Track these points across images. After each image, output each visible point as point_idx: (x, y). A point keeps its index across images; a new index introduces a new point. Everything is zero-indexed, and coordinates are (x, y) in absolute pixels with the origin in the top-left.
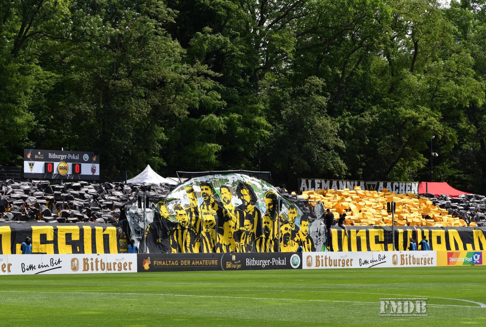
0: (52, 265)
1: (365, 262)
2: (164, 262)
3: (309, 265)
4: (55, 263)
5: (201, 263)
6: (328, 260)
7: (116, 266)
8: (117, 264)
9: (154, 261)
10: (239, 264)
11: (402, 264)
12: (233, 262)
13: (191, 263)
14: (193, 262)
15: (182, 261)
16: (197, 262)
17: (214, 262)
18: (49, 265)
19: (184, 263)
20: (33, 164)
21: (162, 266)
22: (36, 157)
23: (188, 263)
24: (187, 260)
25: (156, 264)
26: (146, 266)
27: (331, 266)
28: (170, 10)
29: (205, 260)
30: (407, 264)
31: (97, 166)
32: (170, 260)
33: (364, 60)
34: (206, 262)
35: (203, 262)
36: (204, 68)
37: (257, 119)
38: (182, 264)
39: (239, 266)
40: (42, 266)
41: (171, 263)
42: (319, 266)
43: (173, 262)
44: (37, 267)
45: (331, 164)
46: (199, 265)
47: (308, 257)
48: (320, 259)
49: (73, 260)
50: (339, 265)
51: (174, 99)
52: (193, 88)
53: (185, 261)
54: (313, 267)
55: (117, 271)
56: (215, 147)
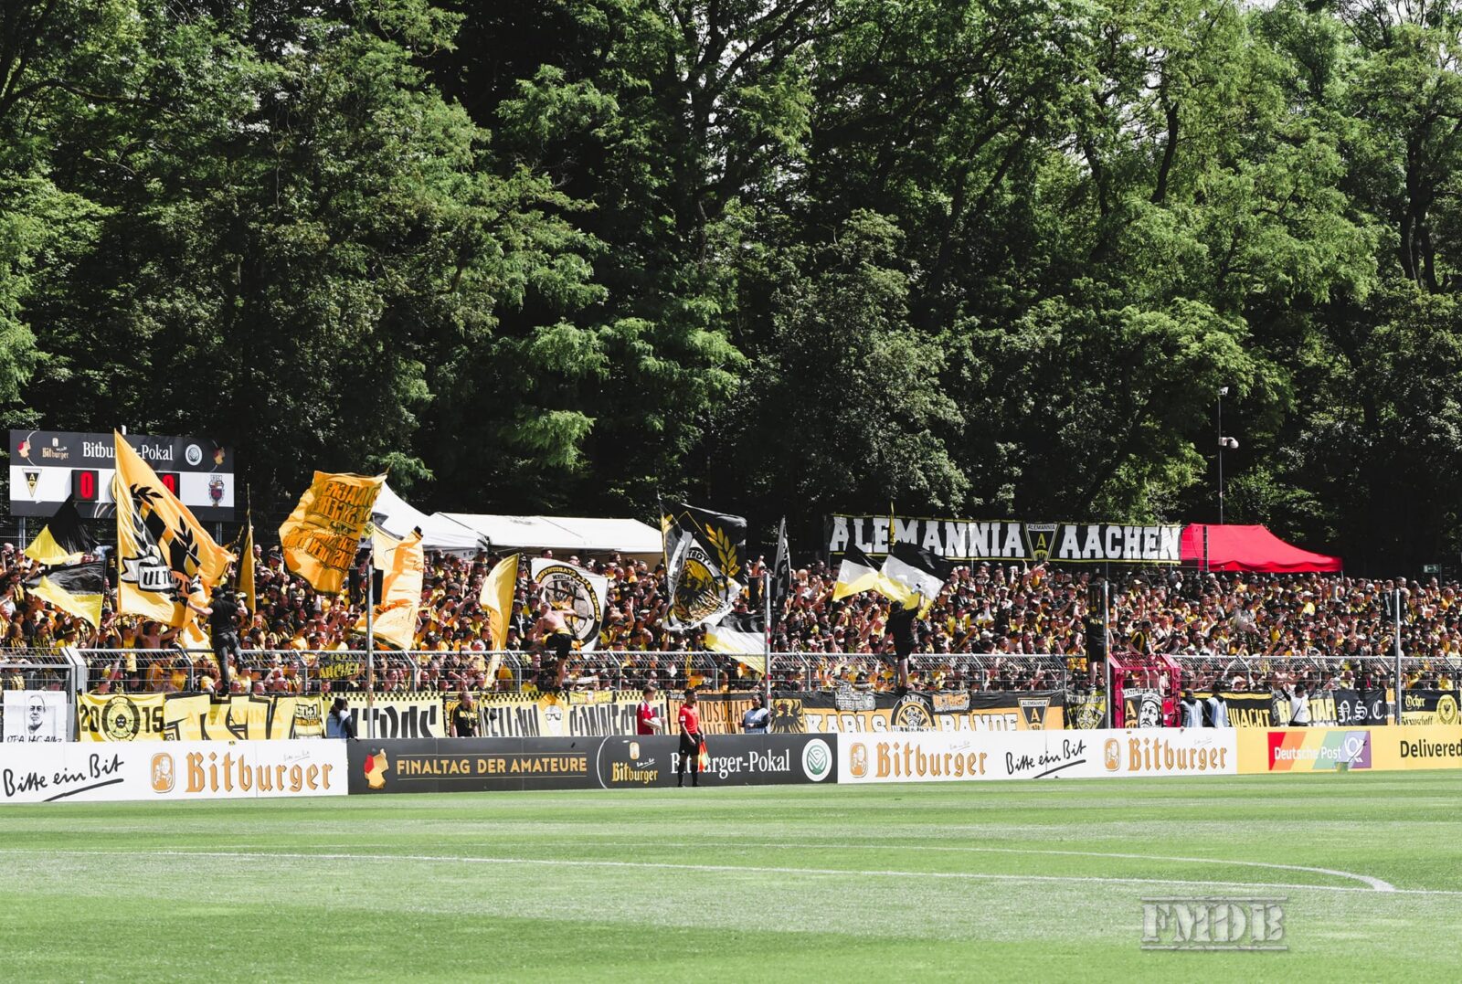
0: (95, 773)
1: (1023, 762)
2: (427, 764)
3: (858, 771)
4: (105, 768)
5: (537, 766)
6: (913, 757)
7: (286, 777)
8: (288, 771)
9: (399, 762)
10: (649, 769)
11: (1132, 768)
12: (632, 764)
13: (508, 766)
14: (515, 763)
15: (480, 761)
16: (526, 765)
17: (577, 764)
18: (86, 773)
19: (487, 766)
20: (36, 475)
21: (421, 775)
22: (46, 453)
23: (499, 767)
24: (496, 758)
25: (403, 771)
26: (375, 777)
27: (922, 773)
28: (439, 13)
29: (550, 757)
30: (1148, 767)
31: (228, 480)
32: (445, 758)
33: (1017, 161)
34: (553, 765)
35: (542, 764)
36: (543, 187)
37: (699, 337)
38: (480, 771)
39: (650, 776)
40: (65, 776)
41: (449, 766)
42: (887, 774)
43: (454, 764)
44: (49, 780)
45: (920, 474)
46: (532, 774)
47: (855, 748)
48: (891, 753)
49: (157, 760)
50: (948, 773)
51: (455, 281)
52: (508, 248)
53: (490, 761)
54: (871, 776)
55: (287, 792)
56: (575, 422)
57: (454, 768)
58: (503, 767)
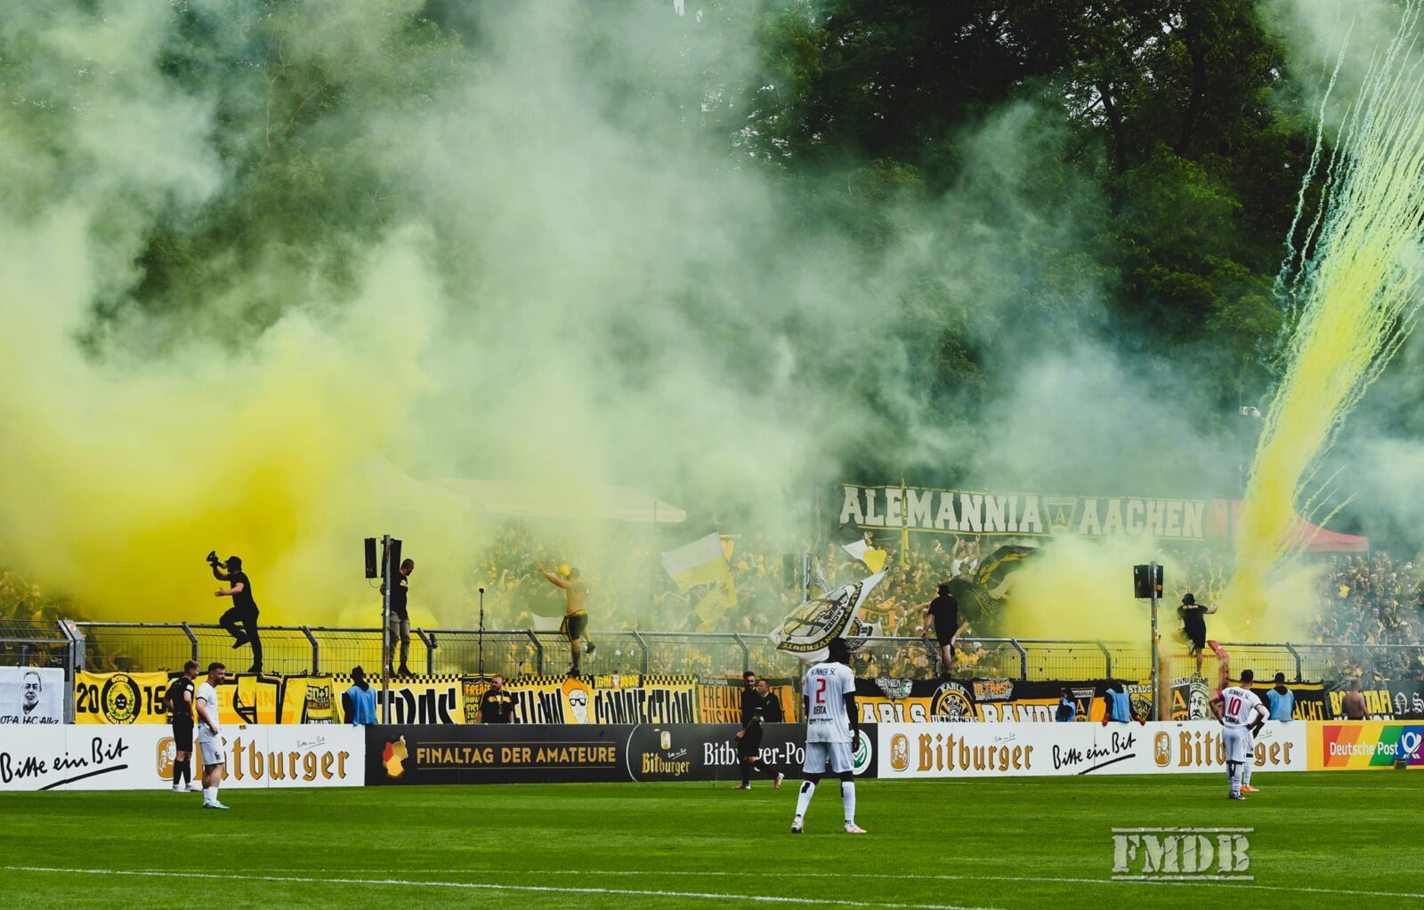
0: (98, 758)
1: (1070, 756)
2: (448, 752)
3: (899, 764)
4: (108, 753)
5: (564, 756)
6: (956, 749)
7: (299, 764)
8: (301, 759)
9: (419, 750)
10: (681, 760)
11: (1183, 763)
12: (663, 755)
13: (534, 756)
14: (541, 752)
15: (504, 750)
16: (553, 754)
17: (606, 754)
18: (88, 759)
19: (514, 755)
21: (442, 765)
23: (524, 756)
24: (521, 746)
25: (423, 760)
26: (394, 766)
27: (965, 767)
29: (578, 746)
30: (1199, 762)
32: (467, 746)
34: (581, 755)
35: (569, 754)
38: (504, 761)
39: (682, 767)
40: (66, 761)
41: (471, 755)
42: (929, 768)
43: (477, 752)
44: (49, 766)
46: (558, 764)
47: (895, 740)
48: (934, 746)
49: (163, 745)
50: (992, 767)
53: (515, 750)
54: (912, 772)
55: (300, 782)
57: (477, 757)
58: (528, 756)
